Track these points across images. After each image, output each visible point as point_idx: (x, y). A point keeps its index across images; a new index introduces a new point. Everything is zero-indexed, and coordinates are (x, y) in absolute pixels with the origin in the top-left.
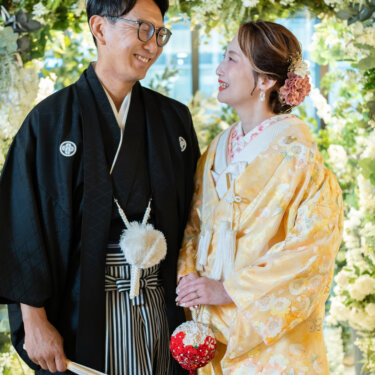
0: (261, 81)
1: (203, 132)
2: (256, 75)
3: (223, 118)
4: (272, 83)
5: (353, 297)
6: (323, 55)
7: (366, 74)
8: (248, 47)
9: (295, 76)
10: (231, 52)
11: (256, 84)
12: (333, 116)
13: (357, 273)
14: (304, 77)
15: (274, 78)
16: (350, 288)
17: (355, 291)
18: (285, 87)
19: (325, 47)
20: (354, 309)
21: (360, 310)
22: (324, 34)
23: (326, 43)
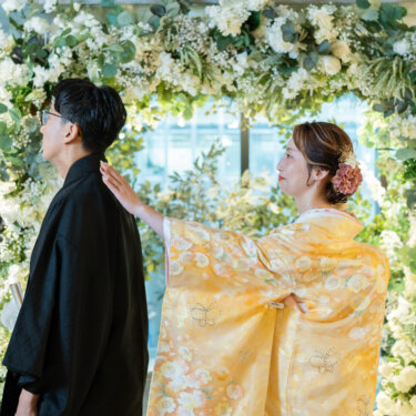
0: (314, 173)
1: (250, 214)
2: (310, 167)
3: (273, 200)
4: (324, 174)
5: (398, 389)
6: (371, 140)
7: (406, 163)
8: (301, 143)
9: (346, 166)
10: (288, 149)
11: (310, 175)
12: (386, 200)
13: (403, 364)
14: (354, 167)
15: (326, 169)
16: (395, 379)
17: (400, 383)
18: (336, 176)
19: (373, 131)
20: (399, 402)
21: (405, 403)
22: (371, 119)
23: (374, 127)
